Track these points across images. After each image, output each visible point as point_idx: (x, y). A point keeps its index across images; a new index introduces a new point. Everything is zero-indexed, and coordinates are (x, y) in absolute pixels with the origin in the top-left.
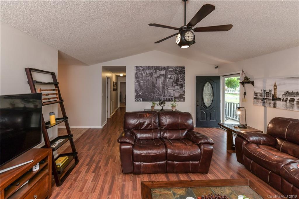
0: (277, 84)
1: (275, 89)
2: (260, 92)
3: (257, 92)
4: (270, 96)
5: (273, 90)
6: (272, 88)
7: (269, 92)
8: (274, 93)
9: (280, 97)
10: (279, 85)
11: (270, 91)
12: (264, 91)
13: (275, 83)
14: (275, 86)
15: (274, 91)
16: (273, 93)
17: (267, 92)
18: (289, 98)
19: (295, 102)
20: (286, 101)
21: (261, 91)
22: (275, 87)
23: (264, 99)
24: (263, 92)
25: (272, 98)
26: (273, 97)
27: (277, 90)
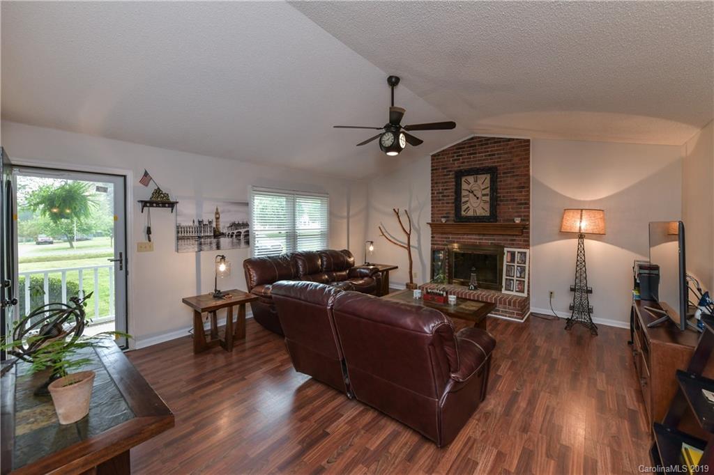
0: (219, 211)
1: (217, 218)
2: (191, 224)
3: (184, 224)
4: (211, 231)
5: (214, 220)
6: (212, 217)
7: (207, 223)
8: (217, 225)
9: (224, 232)
10: (223, 212)
11: (210, 222)
12: (200, 222)
13: (217, 209)
14: (217, 213)
15: (216, 222)
16: (214, 225)
17: (204, 223)
18: (235, 232)
19: (242, 237)
20: (232, 236)
21: (194, 222)
22: (218, 216)
23: (199, 237)
24: (198, 225)
25: (212, 234)
26: (215, 231)
27: (221, 219)
